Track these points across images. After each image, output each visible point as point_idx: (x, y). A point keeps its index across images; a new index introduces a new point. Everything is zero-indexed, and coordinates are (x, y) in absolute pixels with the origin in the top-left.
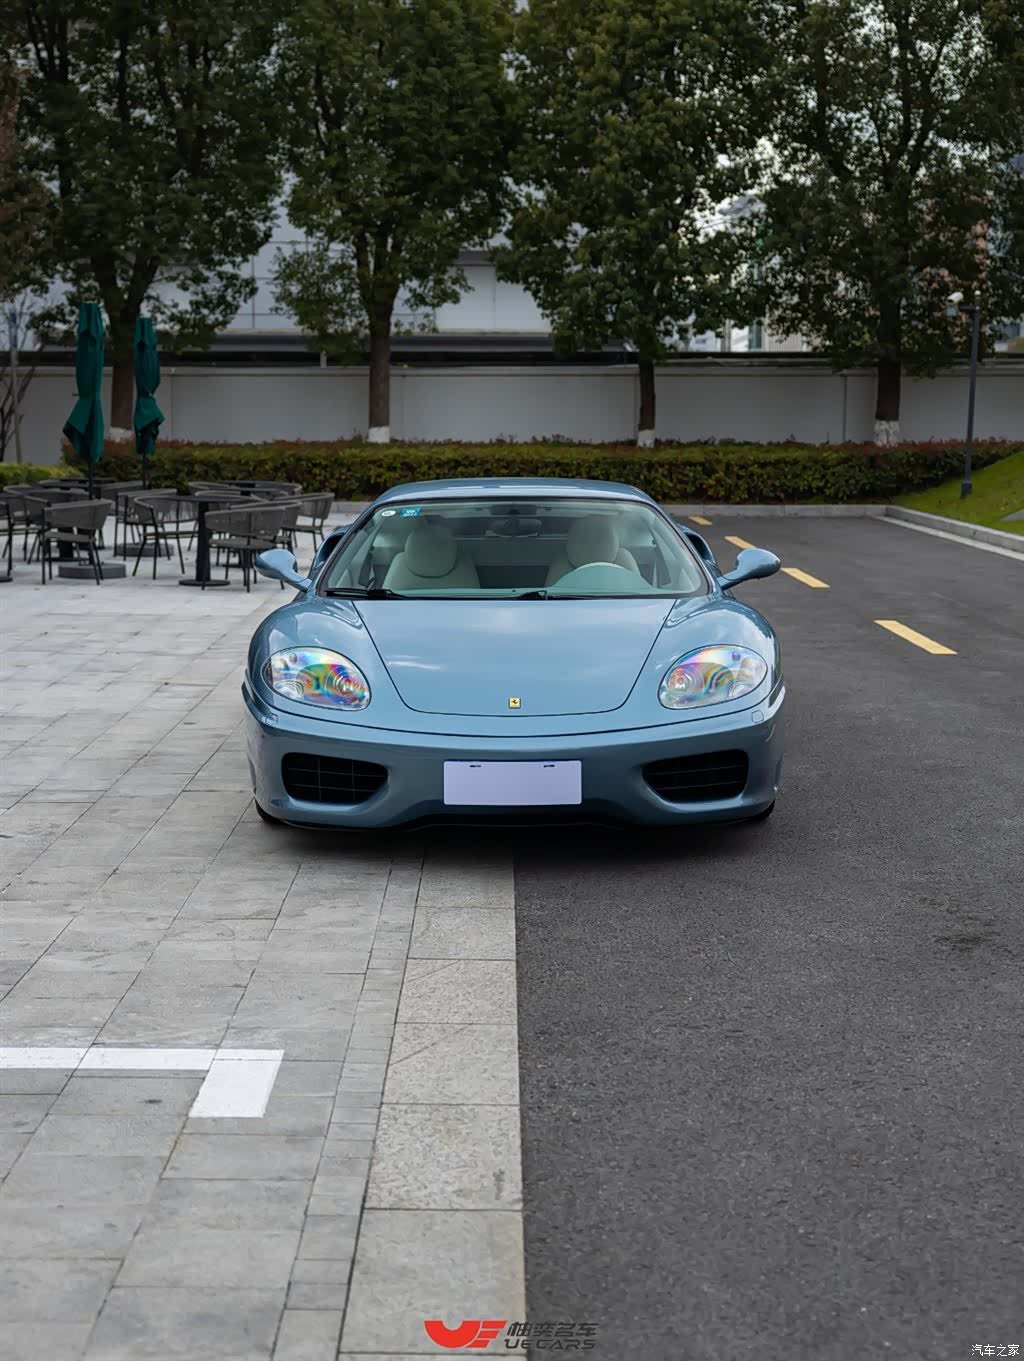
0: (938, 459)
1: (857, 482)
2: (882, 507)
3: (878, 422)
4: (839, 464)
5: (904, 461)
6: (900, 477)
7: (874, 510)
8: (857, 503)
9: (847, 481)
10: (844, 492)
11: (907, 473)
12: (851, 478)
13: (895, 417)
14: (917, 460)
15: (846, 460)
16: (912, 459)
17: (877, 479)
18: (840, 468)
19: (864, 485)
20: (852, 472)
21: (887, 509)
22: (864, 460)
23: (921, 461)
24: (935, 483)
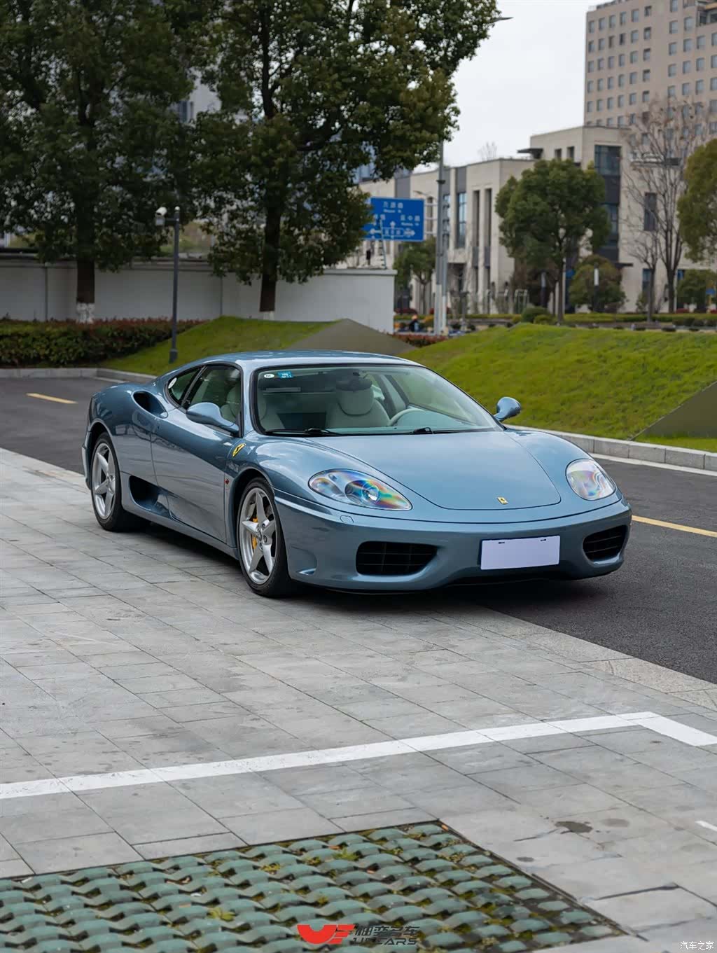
0: (135, 334)
1: (75, 350)
2: (94, 370)
3: (79, 305)
4: (60, 337)
5: (110, 335)
6: (106, 346)
7: (90, 372)
8: (75, 367)
9: (67, 350)
10: (65, 358)
11: (112, 344)
12: (70, 347)
13: (92, 301)
14: (119, 334)
15: (65, 334)
16: (115, 333)
17: (90, 348)
18: (60, 341)
19: (80, 353)
20: (70, 343)
21: (98, 372)
22: (80, 334)
23: (122, 335)
24: (132, 351)
